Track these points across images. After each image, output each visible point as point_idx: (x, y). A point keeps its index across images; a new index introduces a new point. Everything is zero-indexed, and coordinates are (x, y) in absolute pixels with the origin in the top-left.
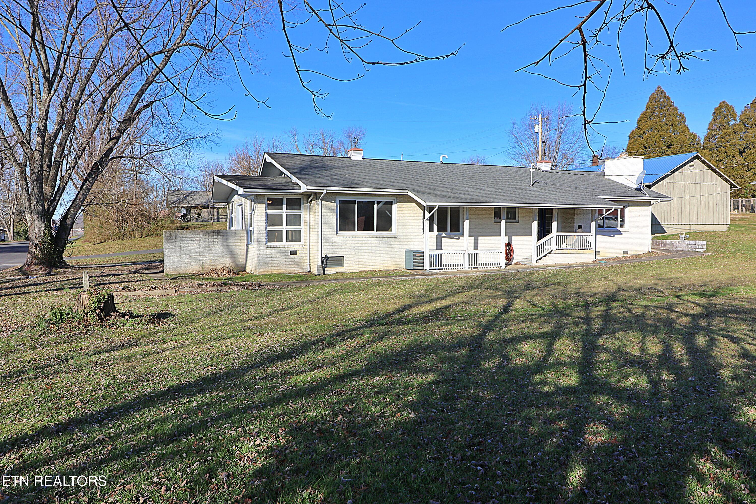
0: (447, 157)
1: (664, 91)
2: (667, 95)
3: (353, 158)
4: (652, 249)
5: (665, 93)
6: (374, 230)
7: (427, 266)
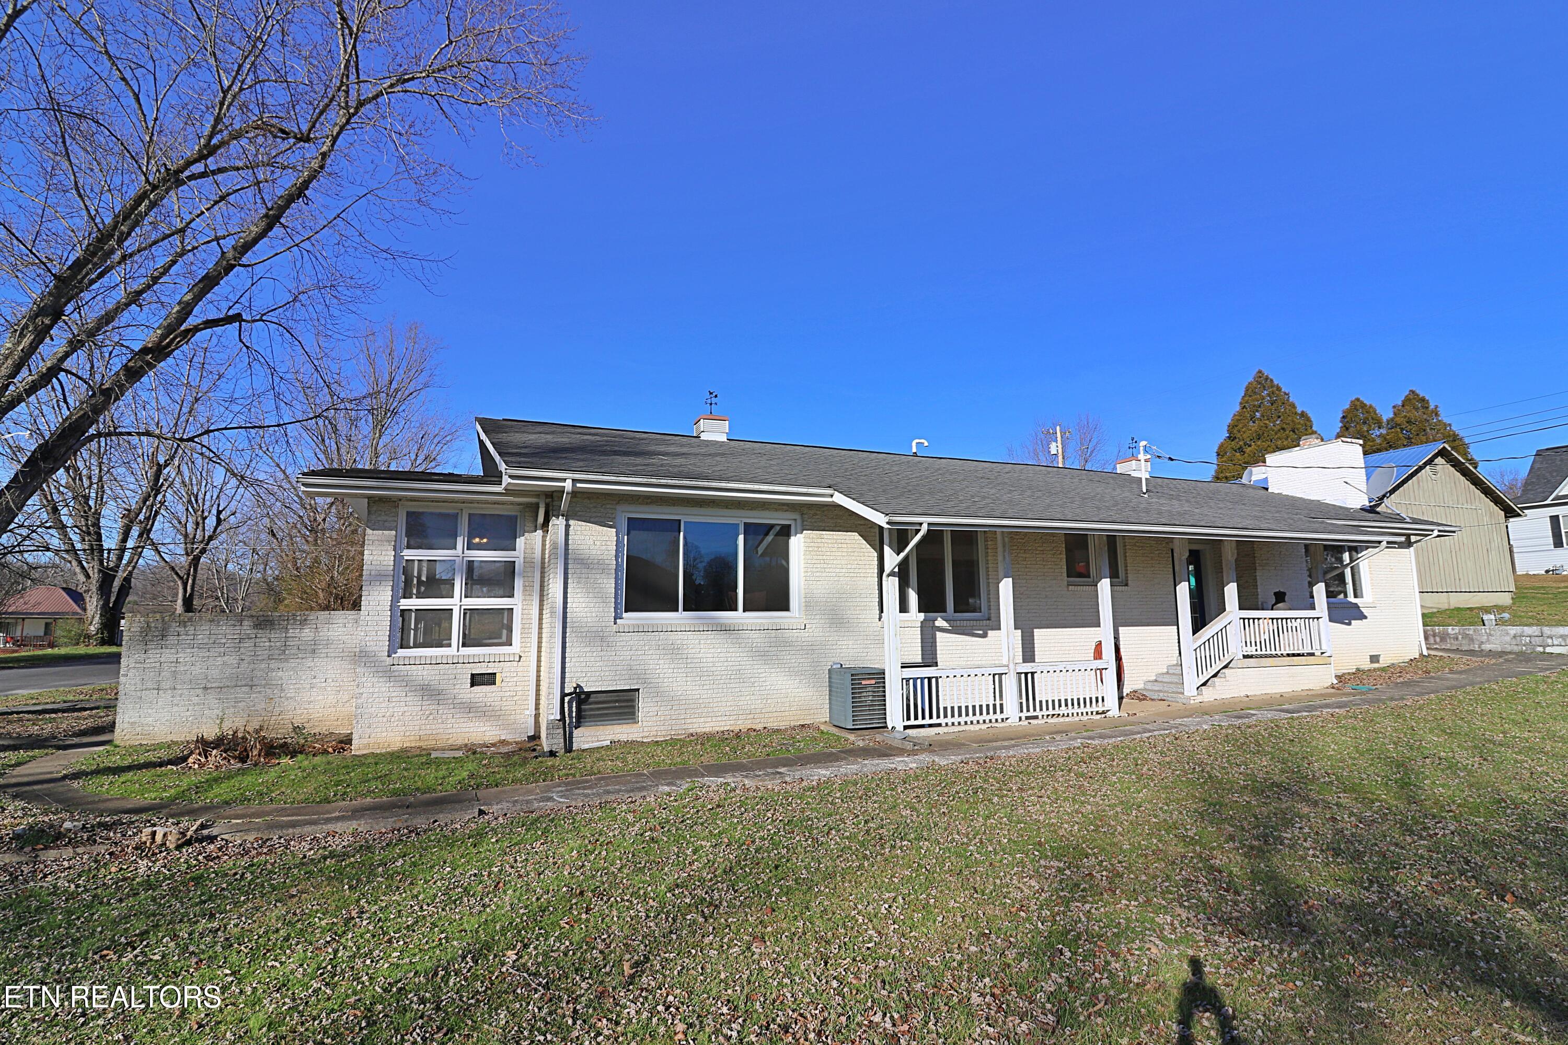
0: (926, 444)
1: (1271, 377)
2: (1276, 382)
3: (704, 437)
4: (1428, 649)
5: (1272, 380)
6: (736, 609)
7: (895, 717)
